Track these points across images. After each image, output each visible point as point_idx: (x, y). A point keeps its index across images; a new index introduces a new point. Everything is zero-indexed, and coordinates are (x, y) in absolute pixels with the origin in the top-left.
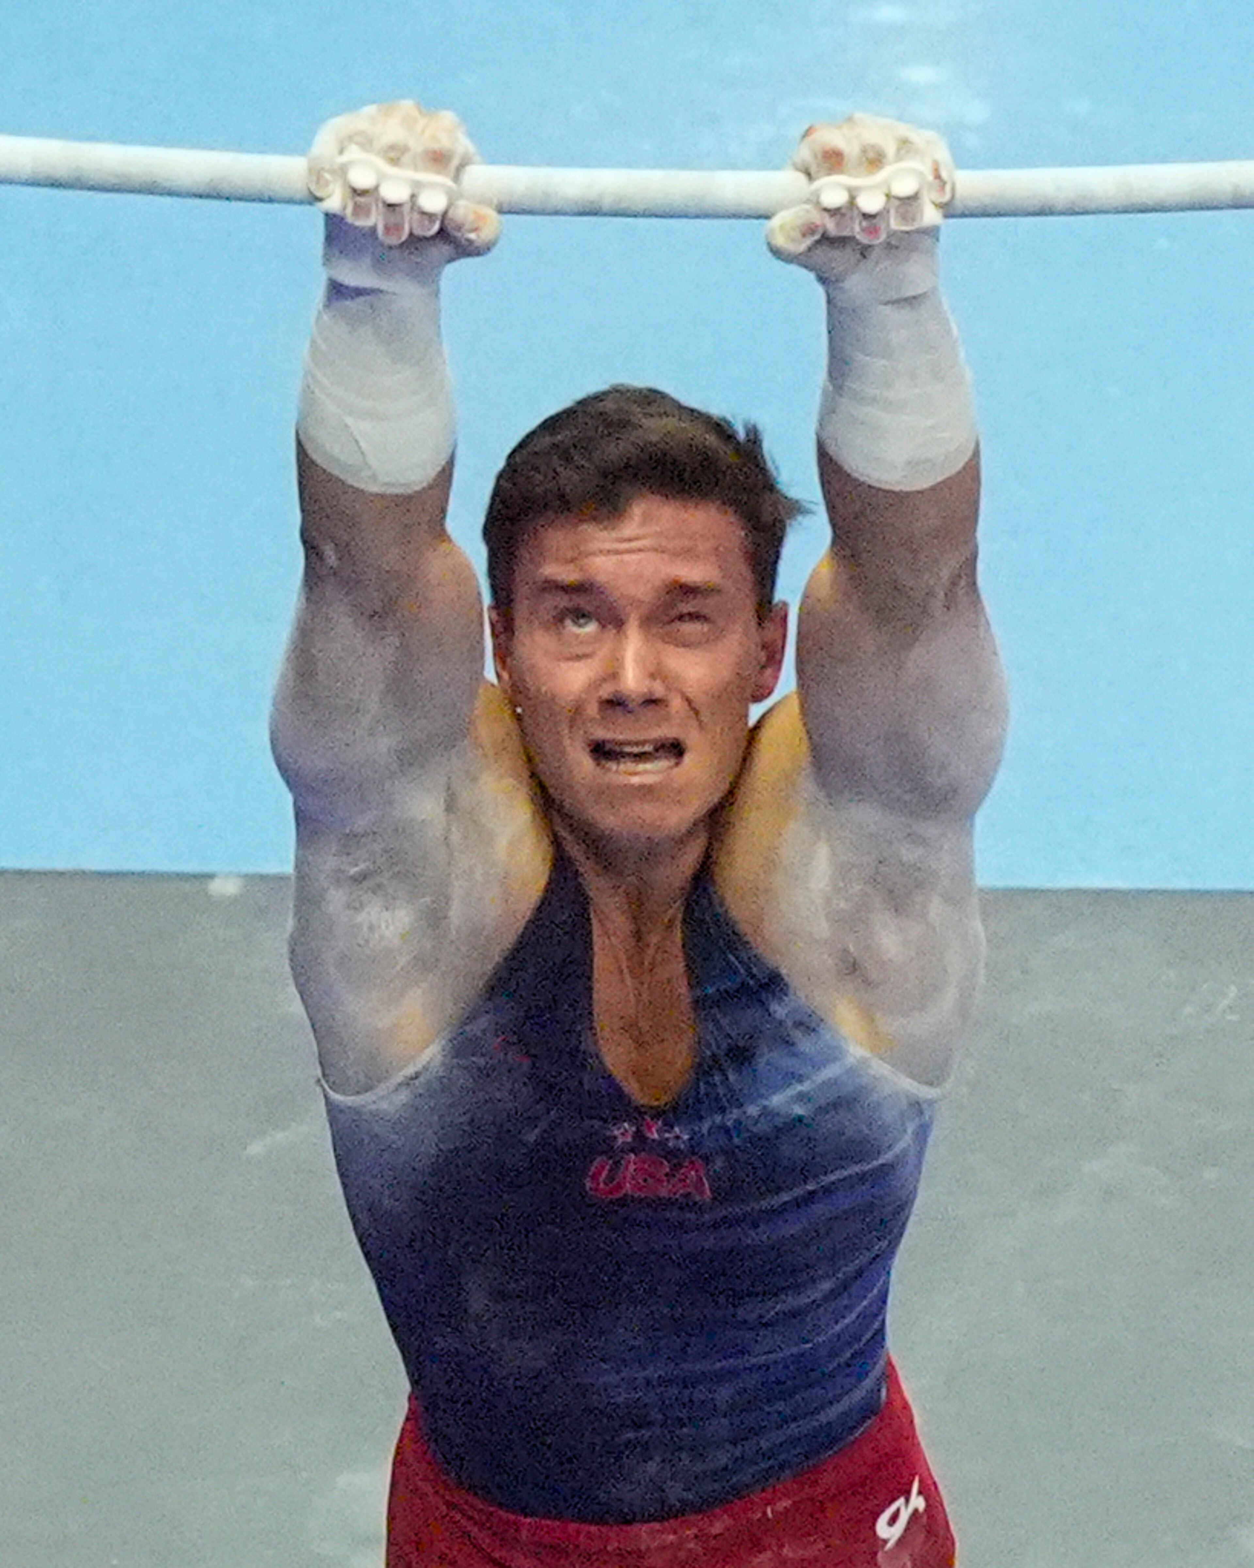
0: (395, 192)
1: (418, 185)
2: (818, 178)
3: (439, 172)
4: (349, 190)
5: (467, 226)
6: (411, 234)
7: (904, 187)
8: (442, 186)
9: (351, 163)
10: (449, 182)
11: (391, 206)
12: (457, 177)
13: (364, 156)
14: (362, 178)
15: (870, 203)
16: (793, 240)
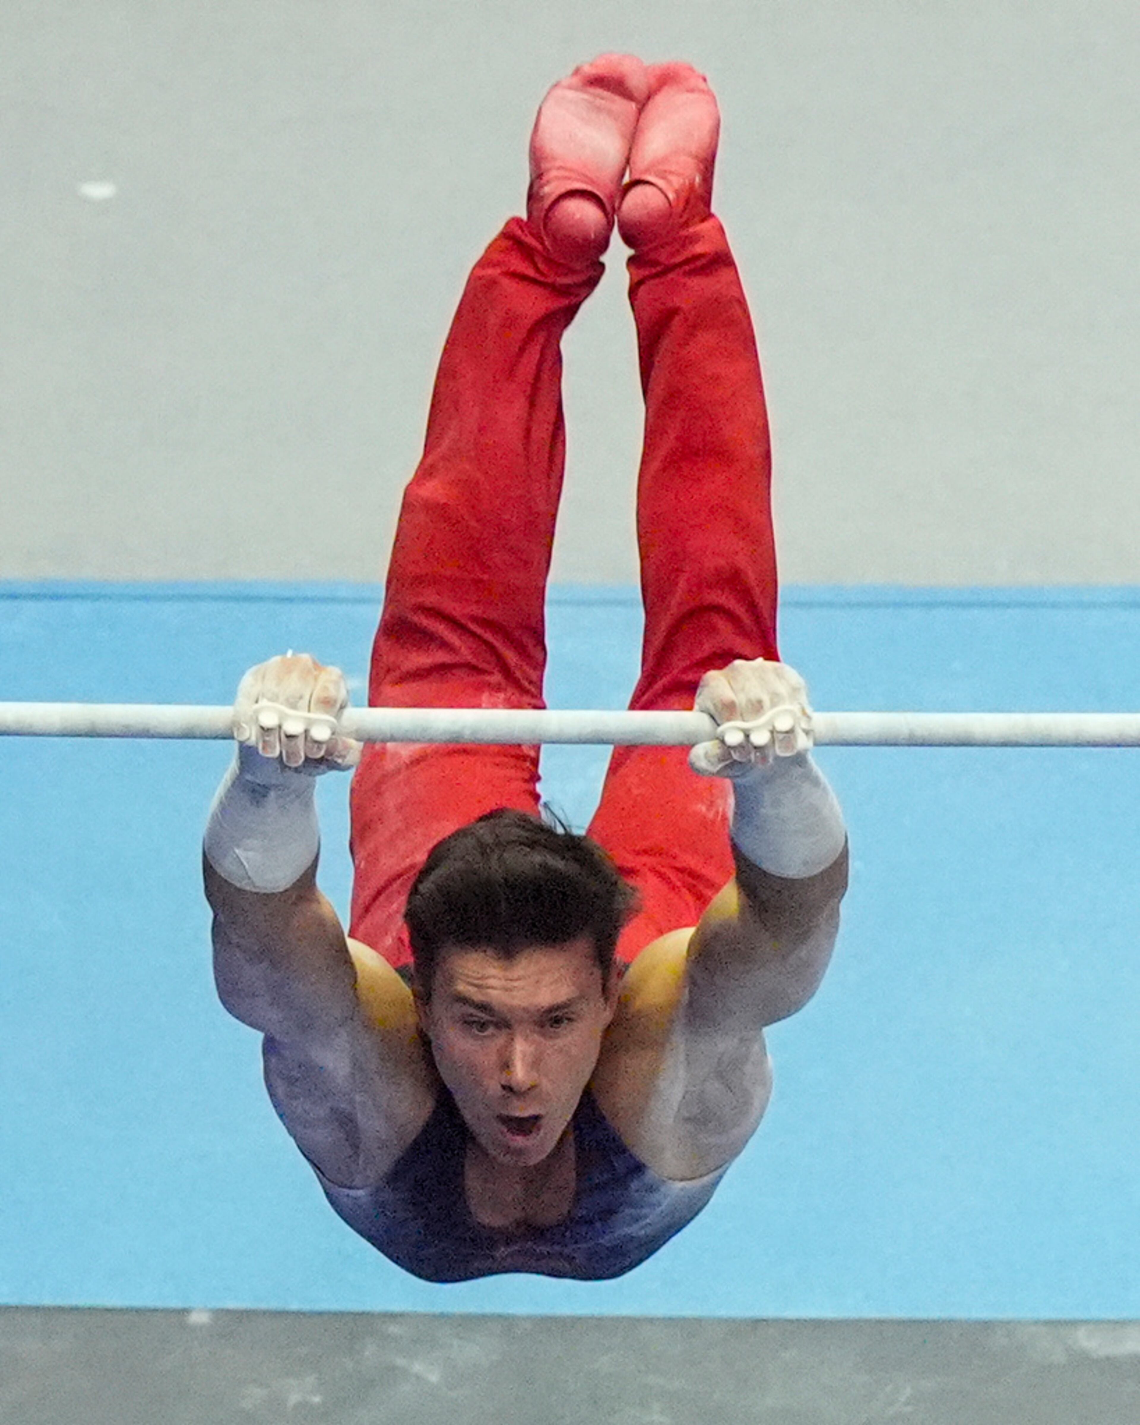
0: (294, 727)
1: (310, 722)
2: (722, 724)
3: (327, 713)
4: (258, 728)
5: (336, 753)
6: (307, 759)
7: (783, 724)
8: (328, 721)
9: (262, 709)
10: (332, 719)
11: (289, 737)
12: (338, 716)
13: (270, 704)
14: (269, 720)
15: (760, 738)
16: (712, 764)
